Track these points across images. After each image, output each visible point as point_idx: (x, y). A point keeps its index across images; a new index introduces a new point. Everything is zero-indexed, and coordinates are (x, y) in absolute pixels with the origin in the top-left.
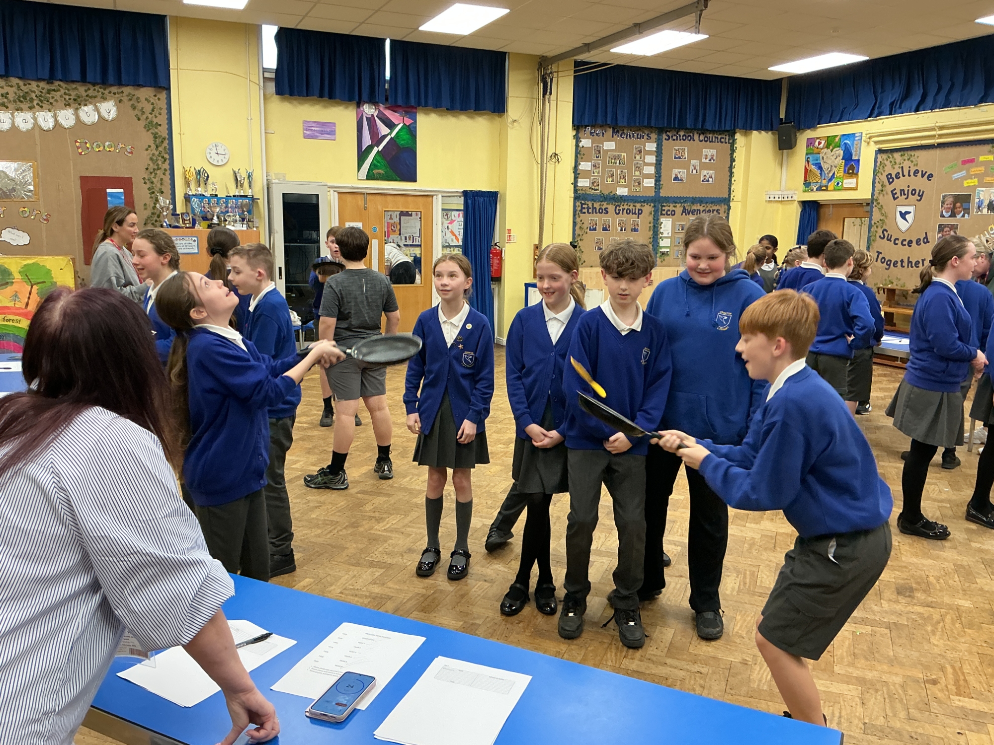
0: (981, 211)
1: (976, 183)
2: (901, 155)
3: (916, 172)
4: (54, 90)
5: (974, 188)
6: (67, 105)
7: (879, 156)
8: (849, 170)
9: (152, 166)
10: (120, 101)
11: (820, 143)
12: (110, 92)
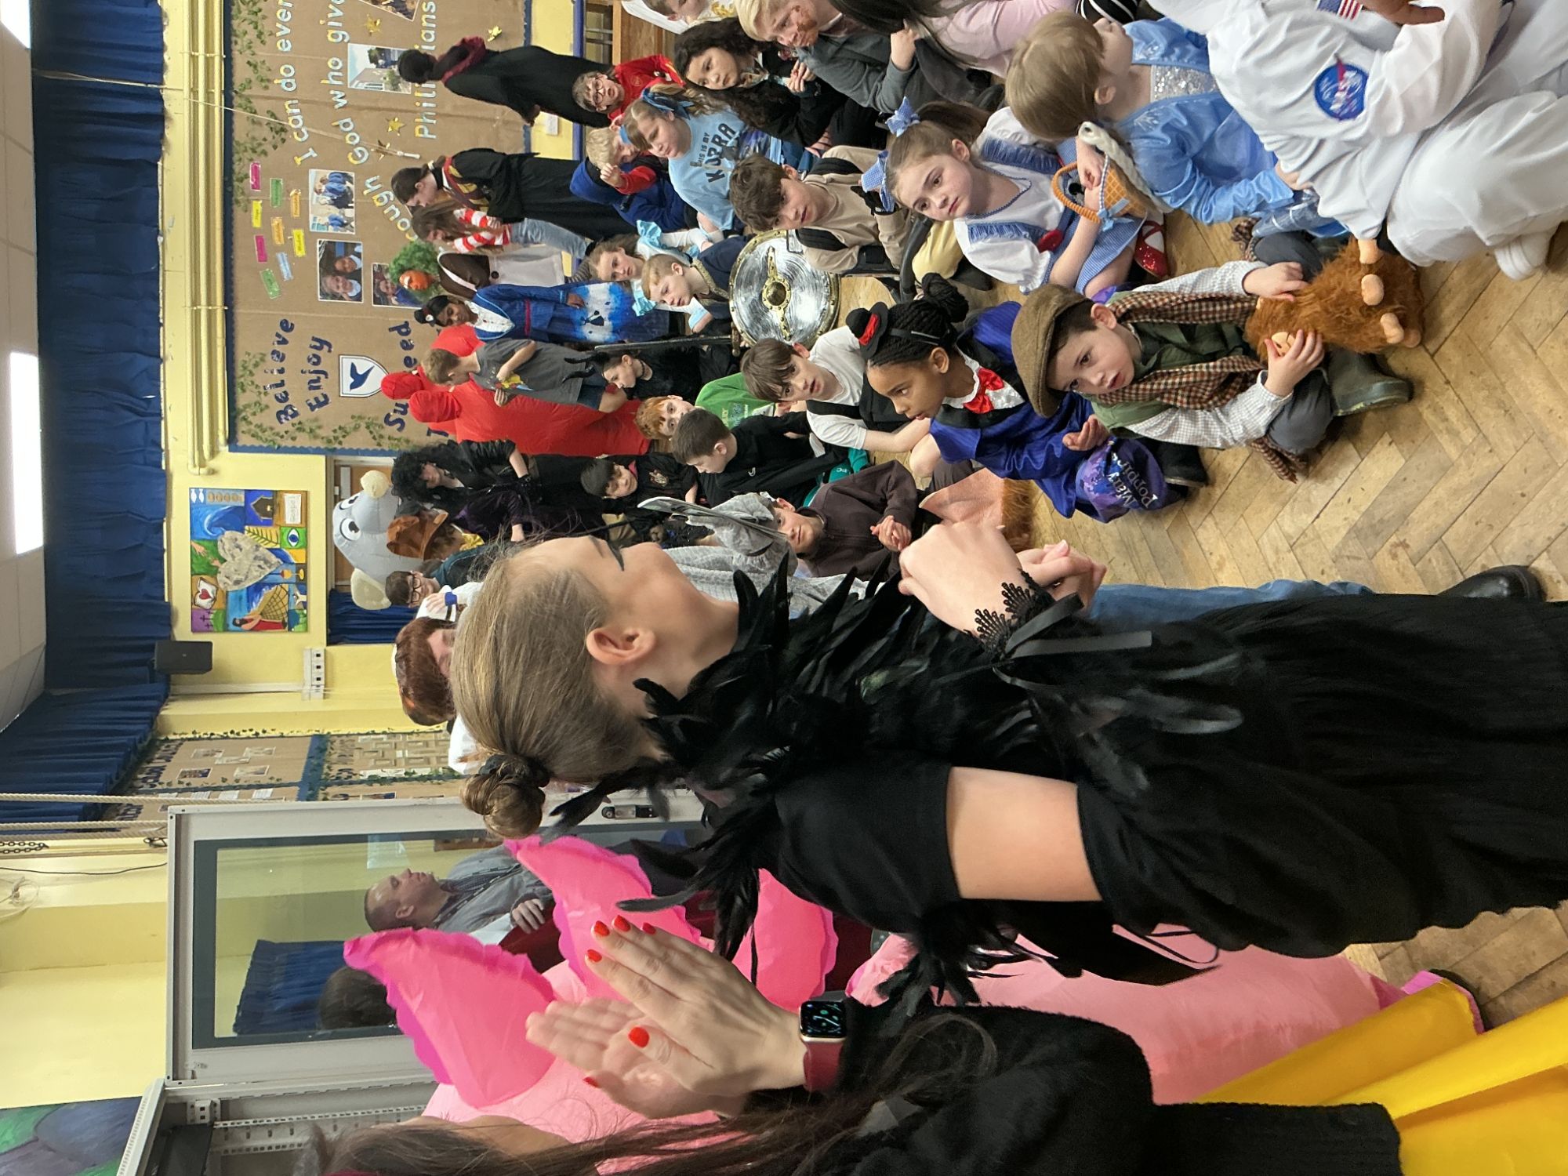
0: (351, 220)
1: (301, 231)
2: (244, 391)
3: (276, 356)
5: (310, 238)
7: (240, 444)
8: (266, 514)
11: (205, 595)
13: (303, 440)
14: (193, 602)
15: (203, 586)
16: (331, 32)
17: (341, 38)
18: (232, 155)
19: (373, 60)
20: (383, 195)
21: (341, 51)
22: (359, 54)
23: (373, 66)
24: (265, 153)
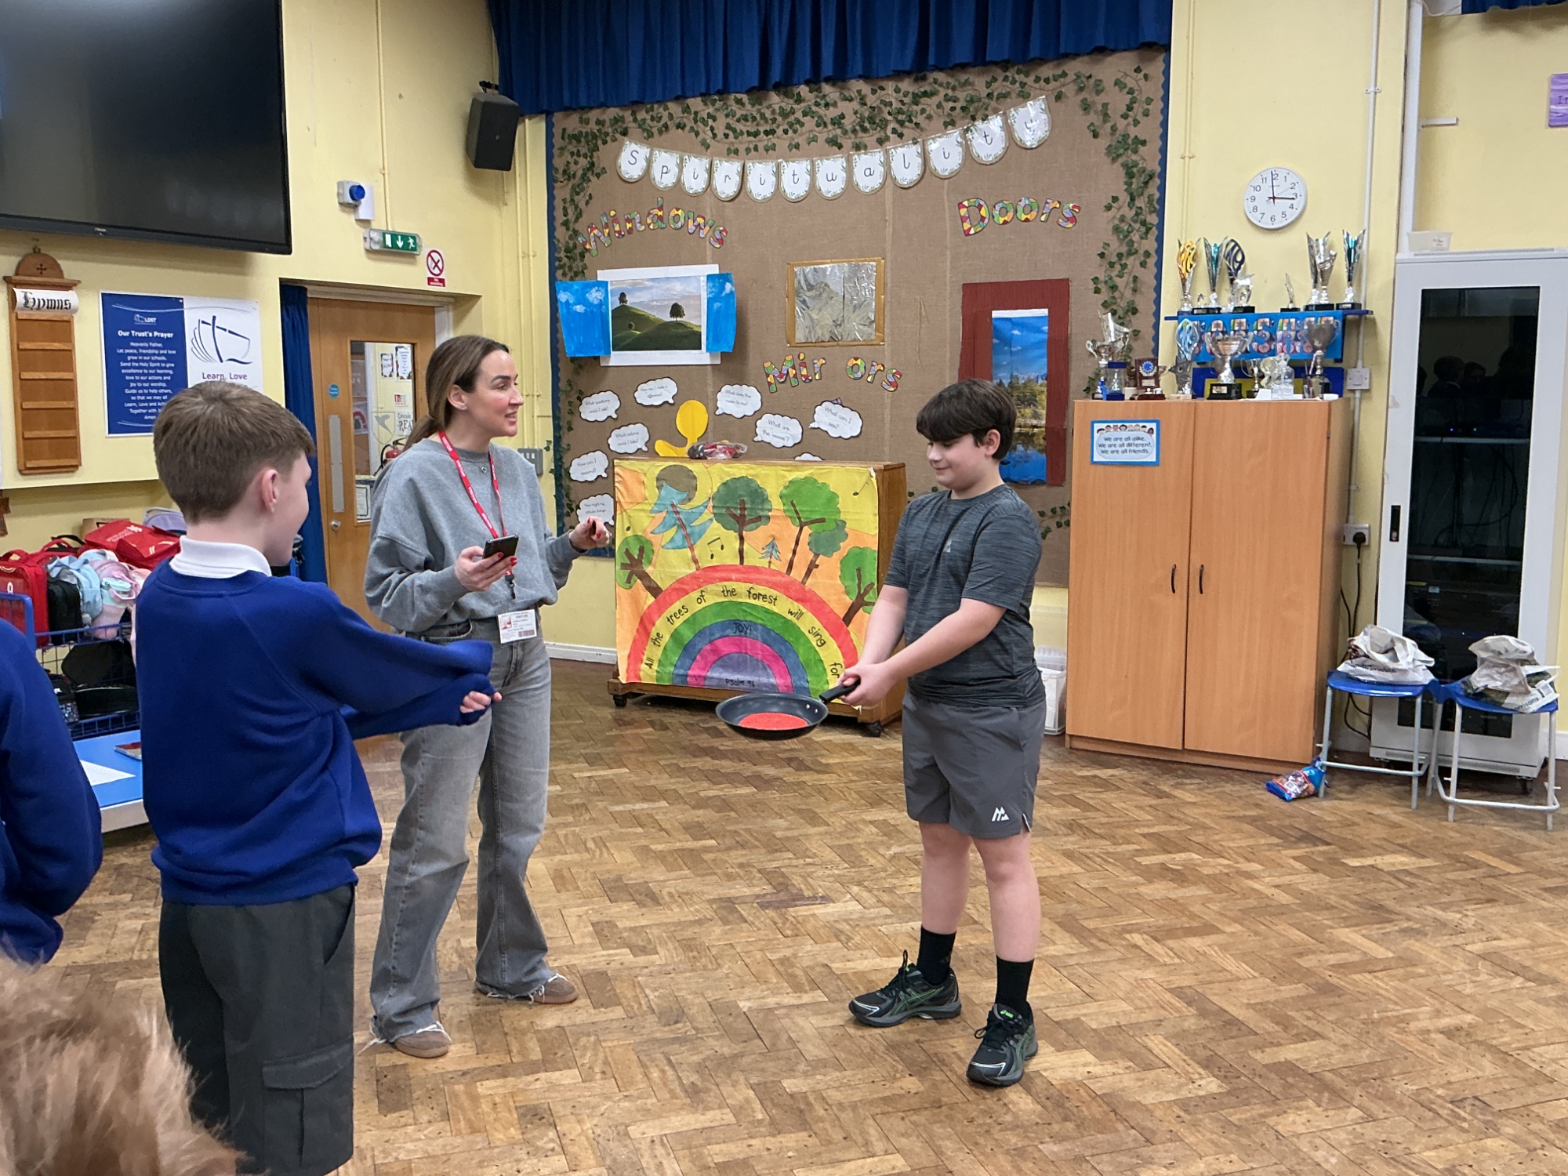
4: (925, 94)
6: (951, 123)
9: (1116, 247)
10: (1058, 97)
12: (1037, 80)
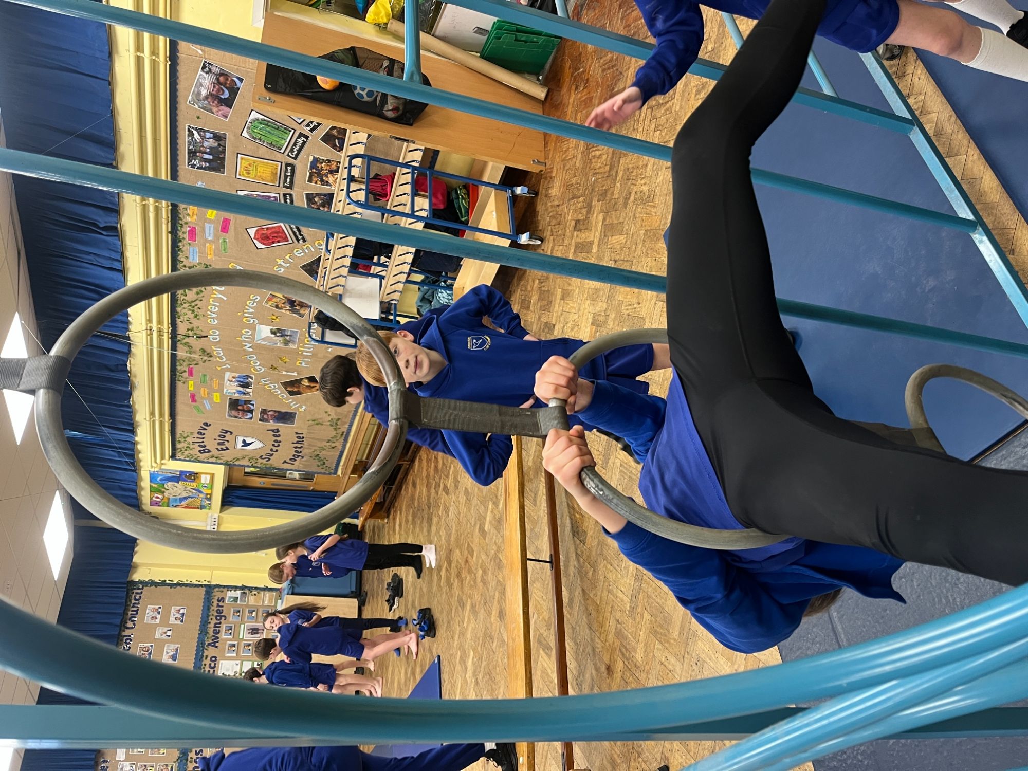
0: (248, 393)
1: (218, 394)
2: (179, 443)
3: (199, 433)
5: (223, 396)
7: (178, 458)
8: (191, 479)
11: (157, 497)
13: (214, 460)
14: (151, 498)
15: (156, 495)
16: (245, 319)
17: (252, 322)
18: (175, 363)
19: (273, 332)
20: (272, 385)
21: (253, 327)
22: (265, 331)
23: (273, 336)
24: (196, 364)
